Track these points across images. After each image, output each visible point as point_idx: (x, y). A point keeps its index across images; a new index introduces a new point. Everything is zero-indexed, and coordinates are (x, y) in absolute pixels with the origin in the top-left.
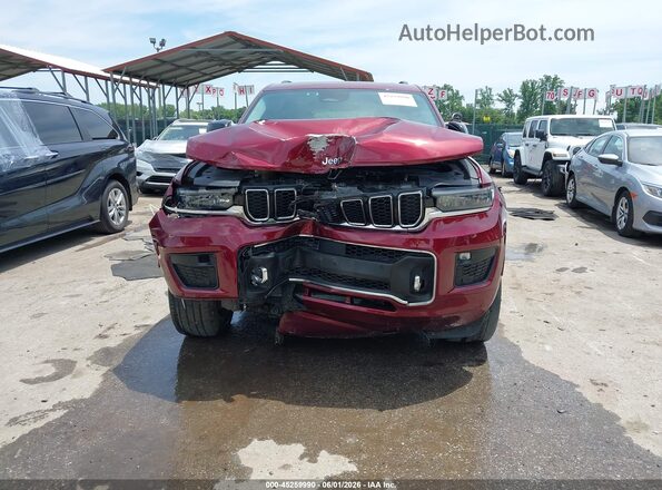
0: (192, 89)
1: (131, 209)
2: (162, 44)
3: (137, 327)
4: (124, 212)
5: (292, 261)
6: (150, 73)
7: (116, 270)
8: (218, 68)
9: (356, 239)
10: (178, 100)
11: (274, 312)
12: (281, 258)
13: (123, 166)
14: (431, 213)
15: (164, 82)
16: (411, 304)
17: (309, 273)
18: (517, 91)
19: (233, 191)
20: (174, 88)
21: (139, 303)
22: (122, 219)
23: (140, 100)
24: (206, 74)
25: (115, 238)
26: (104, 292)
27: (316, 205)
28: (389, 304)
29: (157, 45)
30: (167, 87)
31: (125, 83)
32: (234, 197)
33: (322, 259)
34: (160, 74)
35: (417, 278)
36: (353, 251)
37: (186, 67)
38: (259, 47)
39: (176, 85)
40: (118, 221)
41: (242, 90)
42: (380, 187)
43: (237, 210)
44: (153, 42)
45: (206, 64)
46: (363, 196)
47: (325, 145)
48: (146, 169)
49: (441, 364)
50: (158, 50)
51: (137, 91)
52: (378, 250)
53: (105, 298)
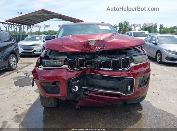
0: (31, 26)
1: (18, 63)
2: (21, 13)
3: (27, 105)
4: (16, 64)
5: (83, 82)
6: (19, 21)
7: (16, 84)
8: (39, 20)
9: (106, 74)
10: (28, 29)
11: (78, 99)
12: (80, 81)
13: (14, 50)
14: (133, 64)
15: (23, 24)
16: (126, 95)
17: (89, 85)
18: (118, 25)
19: (64, 60)
20: (26, 26)
21: (26, 95)
22: (15, 66)
23: (16, 29)
24: (36, 22)
25: (14, 72)
26: (13, 92)
27: (93, 63)
28: (118, 95)
29: (20, 14)
30: (24, 26)
31: (11, 24)
32: (64, 62)
33: (94, 81)
34: (22, 22)
35: (129, 86)
36: (105, 78)
37: (30, 20)
38: (51, 14)
39: (27, 25)
40: (14, 66)
41: (46, 26)
42: (115, 56)
43: (65, 66)
44: (18, 13)
45: (36, 19)
46: (109, 60)
47: (94, 43)
48: (21, 50)
49: (131, 111)
50: (20, 15)
51: (15, 27)
52: (114, 78)
53: (14, 94)
